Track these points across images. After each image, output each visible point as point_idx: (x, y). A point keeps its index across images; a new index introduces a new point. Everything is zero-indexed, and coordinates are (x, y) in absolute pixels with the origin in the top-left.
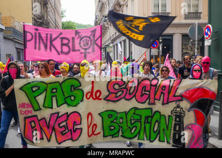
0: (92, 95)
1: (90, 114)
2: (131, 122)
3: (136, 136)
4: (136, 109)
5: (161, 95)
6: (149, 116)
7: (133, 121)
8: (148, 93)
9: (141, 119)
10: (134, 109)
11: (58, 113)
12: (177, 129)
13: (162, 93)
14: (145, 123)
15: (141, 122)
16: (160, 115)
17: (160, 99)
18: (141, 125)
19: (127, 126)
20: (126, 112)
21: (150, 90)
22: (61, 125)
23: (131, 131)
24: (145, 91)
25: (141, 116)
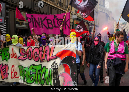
0: (13, 56)
1: (13, 66)
2: (30, 74)
3: (33, 82)
4: (34, 65)
5: (45, 56)
6: (40, 70)
7: (31, 73)
8: (38, 56)
9: (36, 72)
10: (32, 66)
11: (2, 64)
12: (55, 77)
13: (46, 55)
14: (38, 74)
15: (36, 73)
16: (46, 69)
17: (45, 58)
18: (36, 75)
19: (29, 76)
20: (28, 67)
21: (39, 54)
22: (4, 70)
23: (31, 79)
24: (36, 55)
25: (36, 70)
